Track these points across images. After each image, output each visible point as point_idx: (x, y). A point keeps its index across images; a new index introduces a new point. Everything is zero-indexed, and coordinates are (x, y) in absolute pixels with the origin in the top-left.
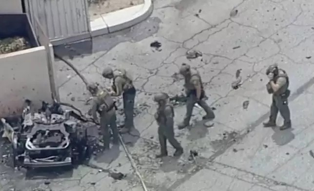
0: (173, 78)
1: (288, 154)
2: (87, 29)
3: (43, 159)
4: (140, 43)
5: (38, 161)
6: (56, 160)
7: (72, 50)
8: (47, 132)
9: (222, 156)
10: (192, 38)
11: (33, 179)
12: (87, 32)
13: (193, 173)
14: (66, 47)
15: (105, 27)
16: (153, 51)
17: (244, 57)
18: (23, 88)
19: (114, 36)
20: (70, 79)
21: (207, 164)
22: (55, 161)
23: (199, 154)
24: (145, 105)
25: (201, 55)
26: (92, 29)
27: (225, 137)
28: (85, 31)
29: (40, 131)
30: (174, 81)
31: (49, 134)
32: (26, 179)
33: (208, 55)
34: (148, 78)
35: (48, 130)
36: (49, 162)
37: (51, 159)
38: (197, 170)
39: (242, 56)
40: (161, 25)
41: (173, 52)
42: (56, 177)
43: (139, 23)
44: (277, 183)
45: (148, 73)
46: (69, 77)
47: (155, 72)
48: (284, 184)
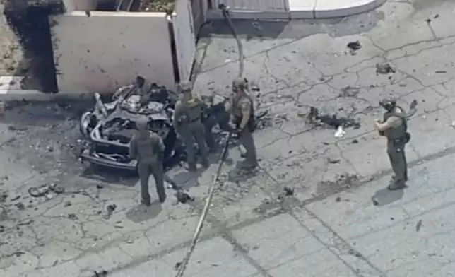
0: (341, 92)
1: (392, 219)
2: (283, 7)
3: (107, 156)
4: (339, 39)
5: (100, 156)
6: (119, 159)
7: (257, 29)
8: (127, 122)
9: (319, 203)
10: (401, 48)
11: (87, 178)
12: (284, 11)
13: (271, 215)
14: (253, 23)
15: (311, 9)
16: (346, 53)
17: (441, 86)
18: (136, 60)
19: (317, 24)
20: (227, 64)
21: (294, 209)
22: (117, 161)
23: (294, 194)
24: (284, 118)
25: (394, 72)
26: (292, 9)
27: (340, 180)
28: (281, 9)
29: (119, 119)
30: (340, 96)
31: (128, 125)
32: (81, 176)
33: (402, 73)
34: (313, 85)
35: (128, 119)
36: (111, 160)
37: (115, 157)
38: (278, 213)
39: (439, 84)
40: (380, 22)
41: (368, 59)
42: (117, 181)
43: (357, 14)
44: (351, 252)
45: (318, 79)
46: (227, 61)
47: (326, 79)
48: (358, 255)
